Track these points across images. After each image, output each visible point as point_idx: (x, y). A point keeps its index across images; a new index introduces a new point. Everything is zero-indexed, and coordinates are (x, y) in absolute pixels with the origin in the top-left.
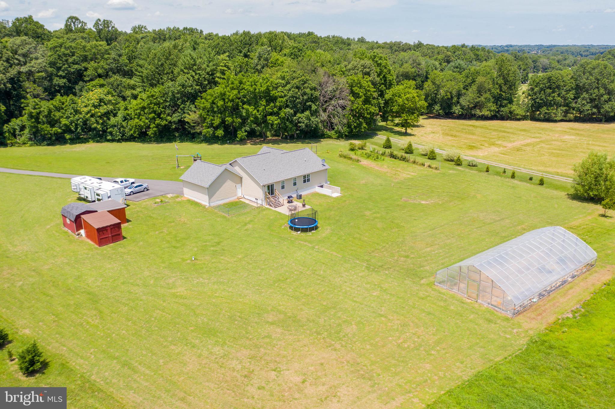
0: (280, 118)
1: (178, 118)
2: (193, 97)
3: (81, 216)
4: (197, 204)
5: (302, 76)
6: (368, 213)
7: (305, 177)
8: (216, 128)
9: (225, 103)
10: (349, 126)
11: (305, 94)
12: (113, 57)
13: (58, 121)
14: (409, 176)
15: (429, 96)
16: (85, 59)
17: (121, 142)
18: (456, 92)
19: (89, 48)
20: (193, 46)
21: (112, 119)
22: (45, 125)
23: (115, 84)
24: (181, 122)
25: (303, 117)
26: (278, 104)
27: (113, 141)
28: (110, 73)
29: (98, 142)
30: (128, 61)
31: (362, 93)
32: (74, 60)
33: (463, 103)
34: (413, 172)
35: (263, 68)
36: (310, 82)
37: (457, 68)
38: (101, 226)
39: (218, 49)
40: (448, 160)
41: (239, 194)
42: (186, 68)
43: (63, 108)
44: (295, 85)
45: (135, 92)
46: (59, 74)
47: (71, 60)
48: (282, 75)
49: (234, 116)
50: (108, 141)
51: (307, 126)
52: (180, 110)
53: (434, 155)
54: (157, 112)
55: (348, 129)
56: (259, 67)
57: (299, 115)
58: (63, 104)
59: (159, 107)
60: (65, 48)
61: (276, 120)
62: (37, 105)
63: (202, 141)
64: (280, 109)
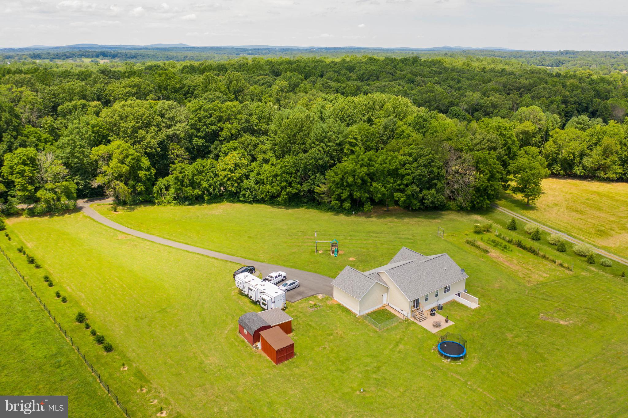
0: (406, 195)
1: (308, 188)
2: (323, 169)
3: (261, 333)
4: (347, 311)
5: (429, 154)
6: (509, 336)
7: (445, 288)
8: (344, 201)
9: (354, 180)
10: (472, 202)
11: (432, 172)
12: (245, 117)
13: (200, 184)
14: (541, 279)
15: (549, 156)
16: (220, 119)
17: (252, 204)
18: (578, 152)
19: (225, 109)
20: (321, 110)
21: (245, 181)
22: (189, 188)
23: (246, 143)
24: (311, 192)
25: (429, 194)
26: (405, 182)
27: (245, 202)
28: (242, 132)
29: (231, 202)
30: (257, 121)
31: (488, 170)
32: (212, 121)
33: (586, 164)
34: (544, 272)
35: (388, 139)
36: (437, 160)
37: (580, 123)
38: (279, 348)
39: (343, 113)
40: (579, 255)
41: (385, 302)
42: (317, 140)
43: (203, 172)
44: (422, 164)
45: (267, 157)
46: (198, 135)
47: (209, 121)
48: (410, 152)
49: (362, 192)
50: (240, 201)
51: (432, 203)
52: (310, 181)
53: (563, 247)
54: (289, 181)
55: (470, 204)
56: (385, 138)
57: (425, 192)
58: (204, 167)
59: (291, 177)
60: (204, 110)
61: (402, 197)
62: (183, 169)
63: (329, 209)
64: (407, 186)
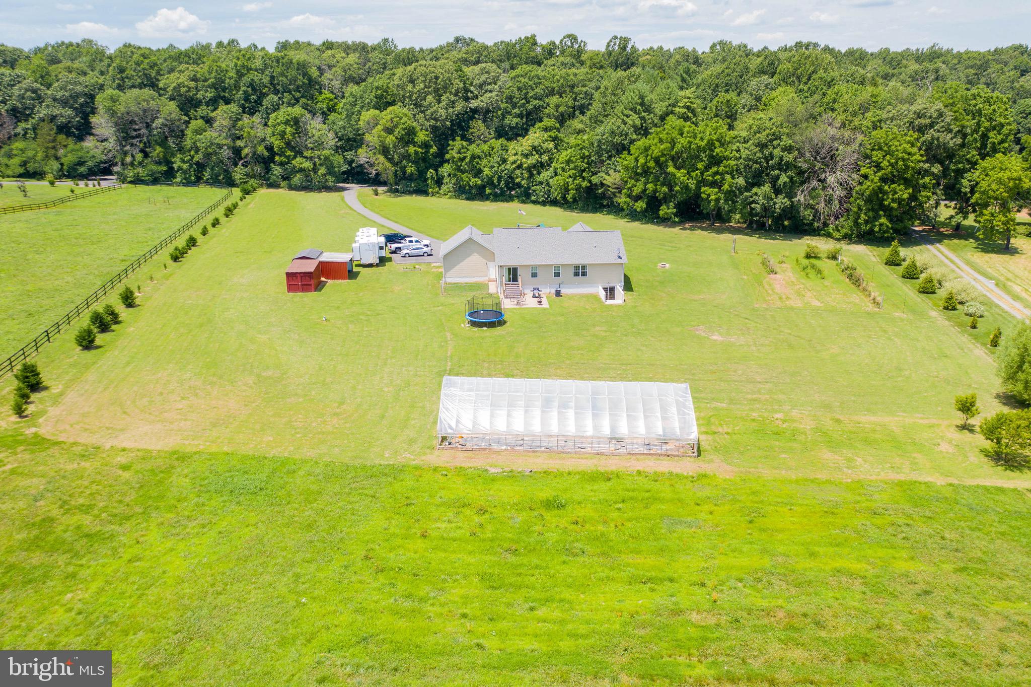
3: (295, 260)
7: (577, 267)
8: (638, 198)
10: (854, 219)
11: (772, 156)
13: (481, 171)
17: (545, 206)
19: (559, 78)
21: (543, 173)
25: (761, 194)
27: (537, 203)
29: (523, 202)
32: (536, 94)
36: (785, 137)
41: (492, 276)
44: (758, 141)
46: (513, 112)
47: (531, 94)
55: (851, 225)
56: (744, 110)
57: (755, 190)
63: (626, 215)
